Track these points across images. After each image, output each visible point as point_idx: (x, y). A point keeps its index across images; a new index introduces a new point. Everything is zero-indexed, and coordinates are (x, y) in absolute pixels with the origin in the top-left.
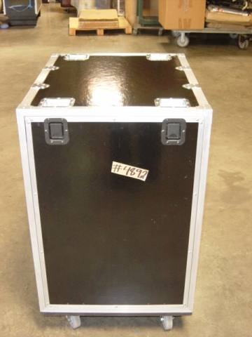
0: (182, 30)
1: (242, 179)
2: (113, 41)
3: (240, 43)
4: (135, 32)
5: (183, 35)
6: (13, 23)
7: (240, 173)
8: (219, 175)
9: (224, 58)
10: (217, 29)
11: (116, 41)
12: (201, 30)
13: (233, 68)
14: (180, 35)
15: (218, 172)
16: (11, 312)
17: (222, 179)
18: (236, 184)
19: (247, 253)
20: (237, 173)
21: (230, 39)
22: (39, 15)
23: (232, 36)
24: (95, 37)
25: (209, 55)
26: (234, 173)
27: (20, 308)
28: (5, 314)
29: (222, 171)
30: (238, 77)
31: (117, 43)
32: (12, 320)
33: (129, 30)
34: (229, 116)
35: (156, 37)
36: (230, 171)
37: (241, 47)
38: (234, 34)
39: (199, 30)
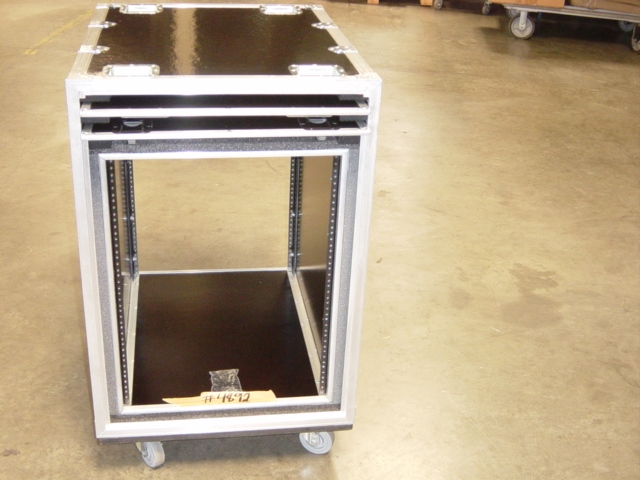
0: (523, 6)
1: (554, 284)
2: (393, 17)
3: (633, 41)
4: (438, 4)
5: (523, 15)
7: (554, 273)
8: (512, 272)
9: (593, 64)
10: (591, 9)
11: (399, 17)
12: (559, 9)
13: (606, 85)
14: (518, 16)
15: (511, 267)
16: (62, 451)
17: (516, 280)
18: (539, 292)
19: (517, 416)
20: (548, 273)
21: (620, 32)
23: (623, 27)
24: (362, 6)
25: (567, 58)
26: (540, 273)
27: (78, 446)
28: (51, 452)
29: (519, 265)
30: (610, 102)
31: (398, 21)
32: (59, 463)
34: (568, 171)
35: (479, 16)
36: (536, 268)
37: (635, 48)
38: (628, 23)
39: (554, 9)
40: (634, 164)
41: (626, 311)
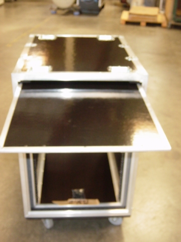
4: (169, 26)
6: (83, 11)
22: (103, 7)
33: (165, 24)
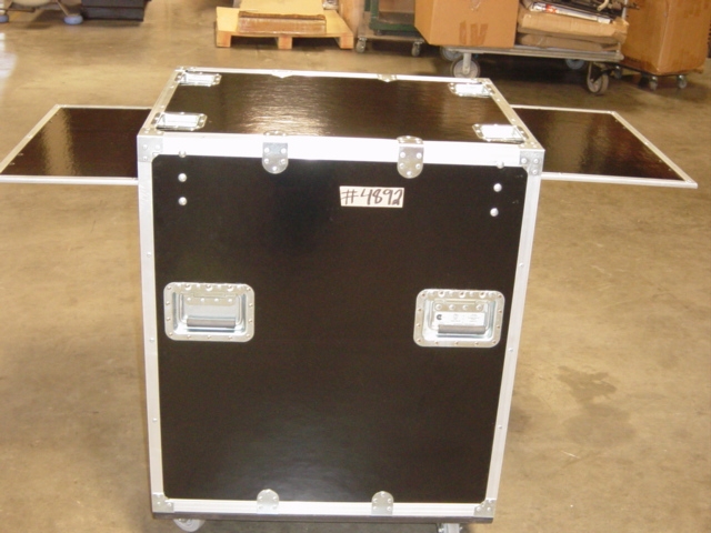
0: (467, 48)
1: (611, 389)
3: (589, 81)
4: (361, 46)
5: (467, 57)
6: (92, 13)
7: (606, 375)
8: (561, 378)
10: (542, 48)
12: (508, 49)
14: (462, 58)
15: (557, 372)
17: (568, 388)
18: (598, 400)
20: (600, 376)
21: (568, 70)
23: (571, 65)
24: (272, 52)
26: (592, 376)
29: (564, 368)
33: (347, 42)
34: (575, 245)
35: (407, 59)
36: (584, 370)
37: (591, 89)
38: (576, 60)
39: (503, 49)
40: (641, 229)
41: (700, 414)
